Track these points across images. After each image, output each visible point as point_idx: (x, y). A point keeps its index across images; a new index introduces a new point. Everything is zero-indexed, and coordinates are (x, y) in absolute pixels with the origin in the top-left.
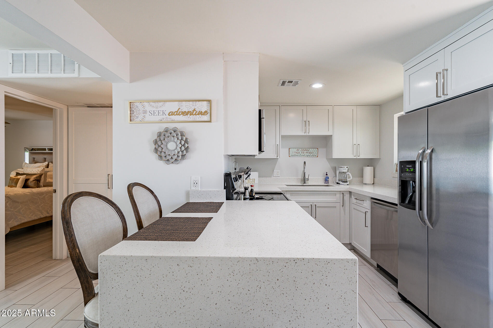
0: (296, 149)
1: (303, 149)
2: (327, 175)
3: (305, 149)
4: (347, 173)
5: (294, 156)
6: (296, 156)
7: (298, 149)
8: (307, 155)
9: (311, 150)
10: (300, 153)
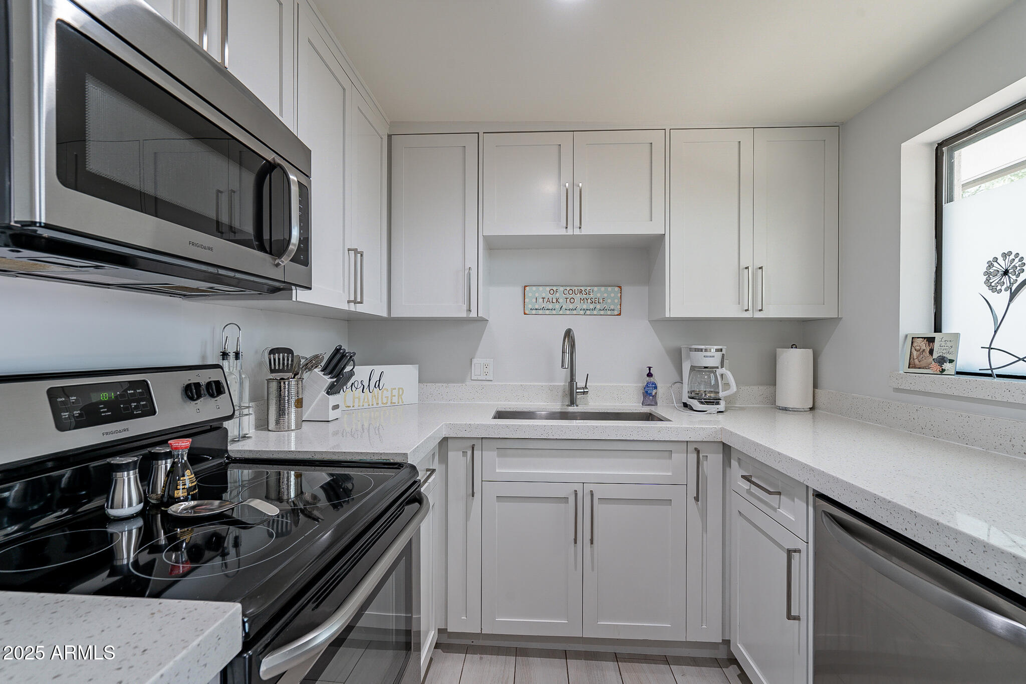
0: (548, 289)
1: (571, 288)
2: (650, 375)
3: (576, 288)
4: (719, 371)
5: (541, 312)
6: (547, 312)
7: (555, 289)
8: (585, 307)
9: (598, 293)
10: (560, 300)
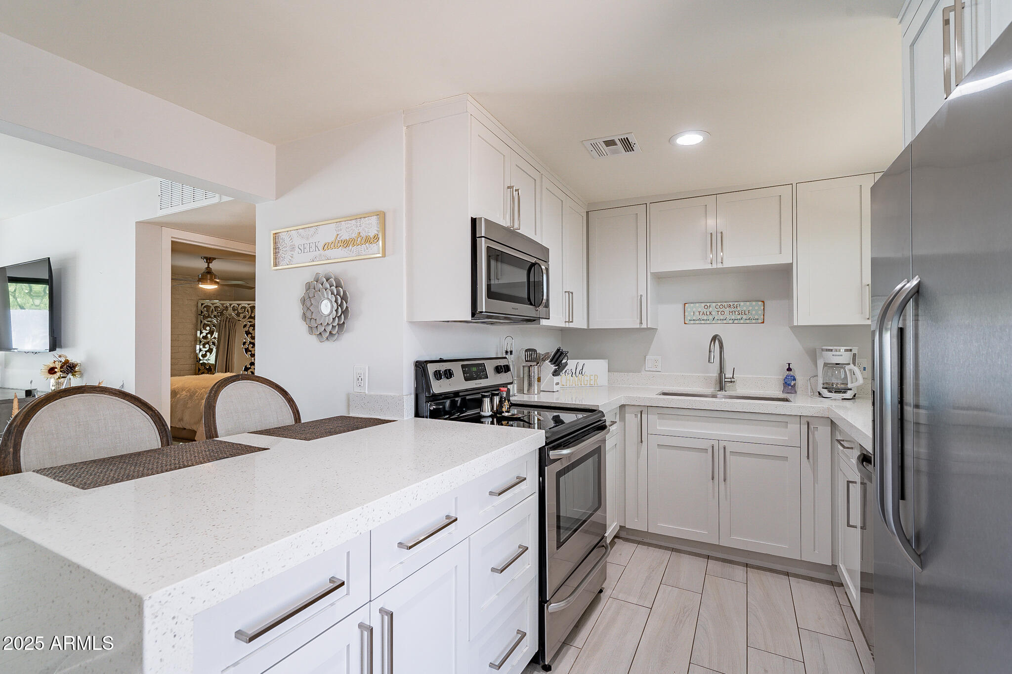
0: (703, 305)
1: (722, 304)
2: (789, 369)
3: (726, 304)
4: (848, 367)
5: (697, 322)
6: (703, 322)
7: (708, 304)
8: (733, 317)
9: (744, 306)
10: (713, 313)
